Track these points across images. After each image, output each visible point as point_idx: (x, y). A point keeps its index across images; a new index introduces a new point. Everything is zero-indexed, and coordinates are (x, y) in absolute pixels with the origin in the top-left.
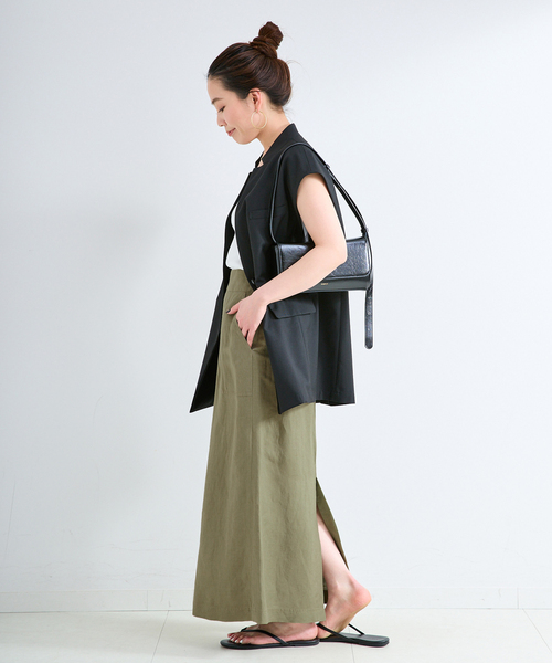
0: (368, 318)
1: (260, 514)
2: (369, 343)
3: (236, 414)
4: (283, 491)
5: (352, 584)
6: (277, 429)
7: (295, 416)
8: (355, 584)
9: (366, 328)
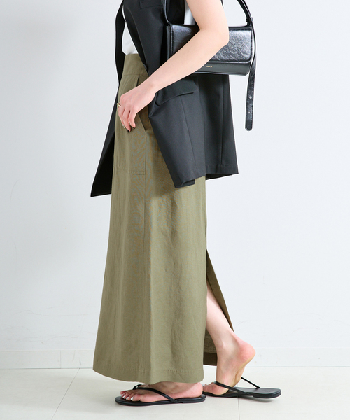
0: (250, 101)
1: (152, 284)
2: (249, 126)
3: (127, 190)
4: (176, 263)
5: (235, 341)
6: (170, 205)
7: (186, 193)
8: (239, 341)
9: (247, 111)
